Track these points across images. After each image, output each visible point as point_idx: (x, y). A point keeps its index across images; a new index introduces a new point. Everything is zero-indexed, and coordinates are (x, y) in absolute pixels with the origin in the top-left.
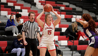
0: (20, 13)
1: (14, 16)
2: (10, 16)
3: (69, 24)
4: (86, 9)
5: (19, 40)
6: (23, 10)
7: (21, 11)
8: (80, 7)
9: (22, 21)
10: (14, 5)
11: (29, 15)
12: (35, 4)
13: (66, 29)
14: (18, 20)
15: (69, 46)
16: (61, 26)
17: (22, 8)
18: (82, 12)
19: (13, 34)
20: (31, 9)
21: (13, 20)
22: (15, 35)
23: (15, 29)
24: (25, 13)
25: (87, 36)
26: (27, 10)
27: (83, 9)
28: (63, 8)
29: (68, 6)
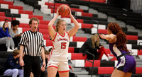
0: (17, 19)
1: (9, 23)
2: (3, 22)
3: (87, 36)
4: (112, 16)
5: (15, 58)
6: (22, 15)
7: (19, 16)
8: (104, 12)
9: (20, 30)
10: (10, 8)
11: (31, 22)
12: (39, 8)
13: (83, 43)
14: (14, 30)
15: (86, 68)
16: (76, 40)
17: (20, 13)
18: (106, 20)
19: (6, 49)
20: (34, 14)
21: (7, 29)
22: (9, 50)
23: (9, 42)
24: (24, 19)
25: (115, 54)
26: (27, 16)
27: (108, 15)
28: (79, 14)
29: (87, 11)
